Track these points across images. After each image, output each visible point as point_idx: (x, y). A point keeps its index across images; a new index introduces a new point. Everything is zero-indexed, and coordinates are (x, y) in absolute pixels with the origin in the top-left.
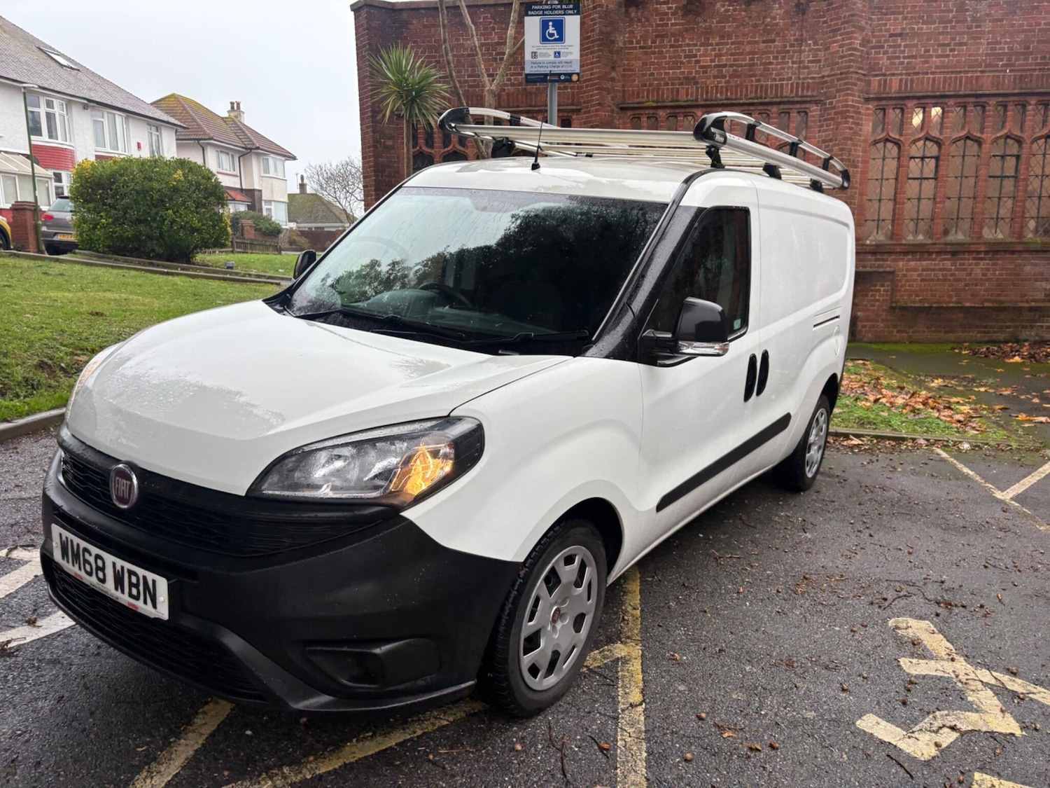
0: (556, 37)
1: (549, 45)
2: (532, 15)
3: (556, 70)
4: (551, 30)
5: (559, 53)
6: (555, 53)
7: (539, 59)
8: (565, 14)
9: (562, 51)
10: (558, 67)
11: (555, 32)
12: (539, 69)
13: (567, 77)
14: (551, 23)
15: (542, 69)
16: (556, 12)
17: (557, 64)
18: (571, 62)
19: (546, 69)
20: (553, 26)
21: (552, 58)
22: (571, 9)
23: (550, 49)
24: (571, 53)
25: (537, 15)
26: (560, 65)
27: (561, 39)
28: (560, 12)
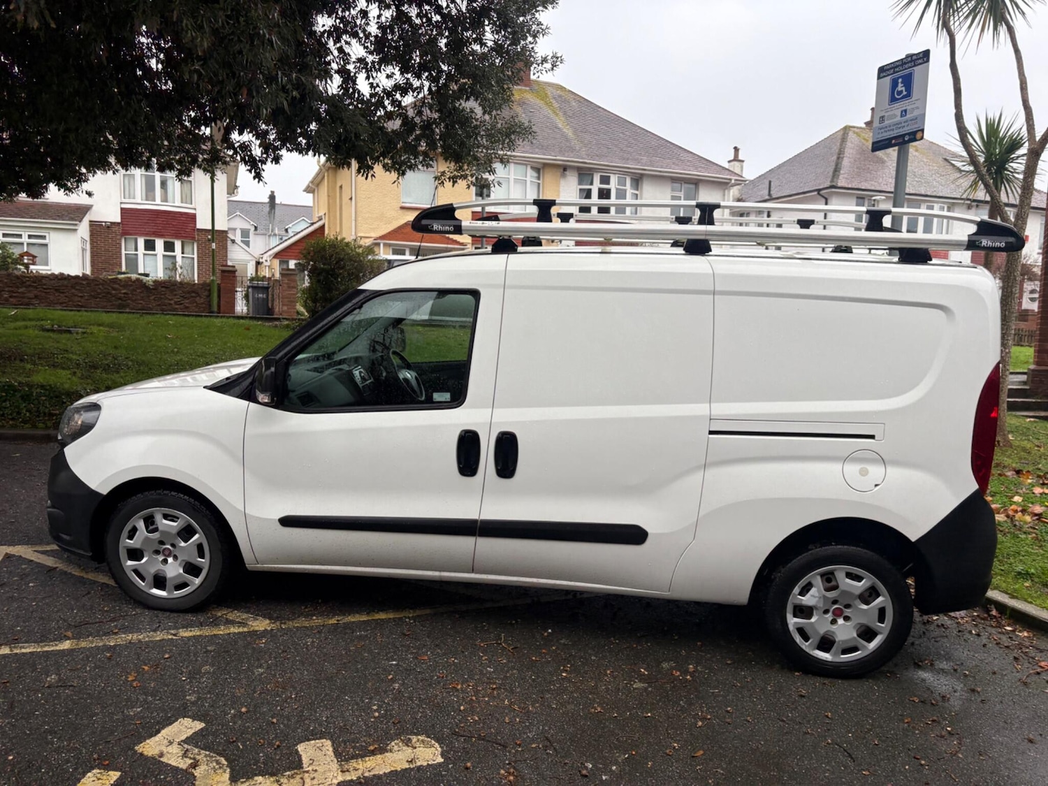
0: (905, 93)
1: (896, 105)
2: (885, 76)
3: (902, 131)
4: (900, 87)
5: (905, 111)
6: (902, 112)
7: (887, 122)
8: (915, 66)
9: (908, 108)
10: (904, 126)
11: (903, 88)
12: (885, 134)
13: (912, 137)
14: (900, 80)
15: (888, 133)
16: (906, 66)
17: (903, 124)
18: (916, 118)
19: (891, 132)
20: (902, 83)
21: (898, 119)
22: (920, 58)
23: (898, 108)
24: (917, 108)
25: (889, 75)
26: (906, 124)
27: (909, 95)
28: (910, 65)
